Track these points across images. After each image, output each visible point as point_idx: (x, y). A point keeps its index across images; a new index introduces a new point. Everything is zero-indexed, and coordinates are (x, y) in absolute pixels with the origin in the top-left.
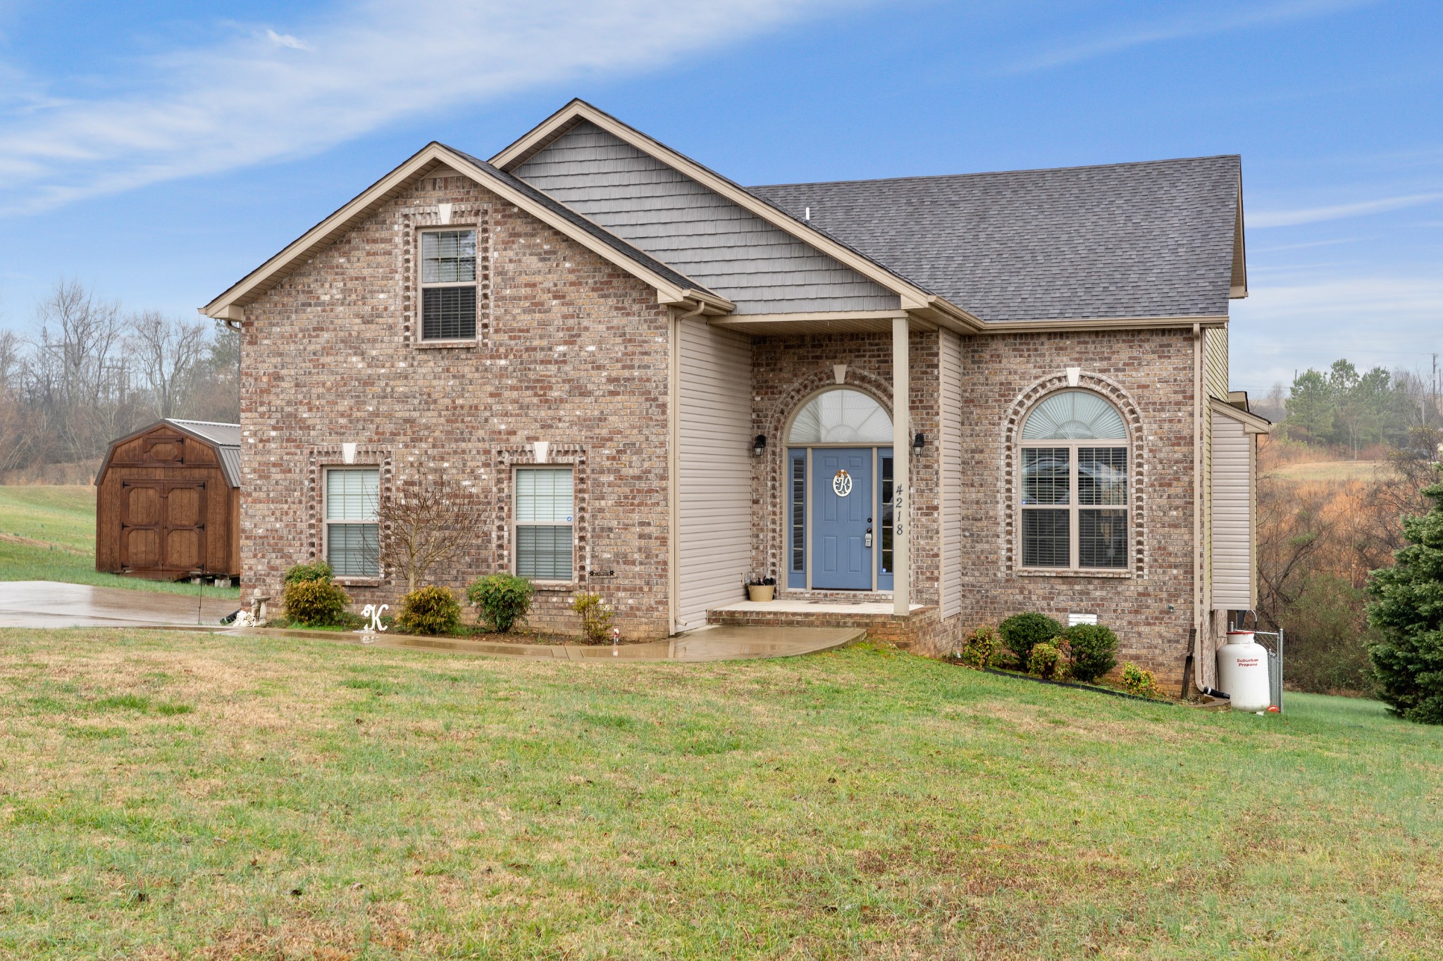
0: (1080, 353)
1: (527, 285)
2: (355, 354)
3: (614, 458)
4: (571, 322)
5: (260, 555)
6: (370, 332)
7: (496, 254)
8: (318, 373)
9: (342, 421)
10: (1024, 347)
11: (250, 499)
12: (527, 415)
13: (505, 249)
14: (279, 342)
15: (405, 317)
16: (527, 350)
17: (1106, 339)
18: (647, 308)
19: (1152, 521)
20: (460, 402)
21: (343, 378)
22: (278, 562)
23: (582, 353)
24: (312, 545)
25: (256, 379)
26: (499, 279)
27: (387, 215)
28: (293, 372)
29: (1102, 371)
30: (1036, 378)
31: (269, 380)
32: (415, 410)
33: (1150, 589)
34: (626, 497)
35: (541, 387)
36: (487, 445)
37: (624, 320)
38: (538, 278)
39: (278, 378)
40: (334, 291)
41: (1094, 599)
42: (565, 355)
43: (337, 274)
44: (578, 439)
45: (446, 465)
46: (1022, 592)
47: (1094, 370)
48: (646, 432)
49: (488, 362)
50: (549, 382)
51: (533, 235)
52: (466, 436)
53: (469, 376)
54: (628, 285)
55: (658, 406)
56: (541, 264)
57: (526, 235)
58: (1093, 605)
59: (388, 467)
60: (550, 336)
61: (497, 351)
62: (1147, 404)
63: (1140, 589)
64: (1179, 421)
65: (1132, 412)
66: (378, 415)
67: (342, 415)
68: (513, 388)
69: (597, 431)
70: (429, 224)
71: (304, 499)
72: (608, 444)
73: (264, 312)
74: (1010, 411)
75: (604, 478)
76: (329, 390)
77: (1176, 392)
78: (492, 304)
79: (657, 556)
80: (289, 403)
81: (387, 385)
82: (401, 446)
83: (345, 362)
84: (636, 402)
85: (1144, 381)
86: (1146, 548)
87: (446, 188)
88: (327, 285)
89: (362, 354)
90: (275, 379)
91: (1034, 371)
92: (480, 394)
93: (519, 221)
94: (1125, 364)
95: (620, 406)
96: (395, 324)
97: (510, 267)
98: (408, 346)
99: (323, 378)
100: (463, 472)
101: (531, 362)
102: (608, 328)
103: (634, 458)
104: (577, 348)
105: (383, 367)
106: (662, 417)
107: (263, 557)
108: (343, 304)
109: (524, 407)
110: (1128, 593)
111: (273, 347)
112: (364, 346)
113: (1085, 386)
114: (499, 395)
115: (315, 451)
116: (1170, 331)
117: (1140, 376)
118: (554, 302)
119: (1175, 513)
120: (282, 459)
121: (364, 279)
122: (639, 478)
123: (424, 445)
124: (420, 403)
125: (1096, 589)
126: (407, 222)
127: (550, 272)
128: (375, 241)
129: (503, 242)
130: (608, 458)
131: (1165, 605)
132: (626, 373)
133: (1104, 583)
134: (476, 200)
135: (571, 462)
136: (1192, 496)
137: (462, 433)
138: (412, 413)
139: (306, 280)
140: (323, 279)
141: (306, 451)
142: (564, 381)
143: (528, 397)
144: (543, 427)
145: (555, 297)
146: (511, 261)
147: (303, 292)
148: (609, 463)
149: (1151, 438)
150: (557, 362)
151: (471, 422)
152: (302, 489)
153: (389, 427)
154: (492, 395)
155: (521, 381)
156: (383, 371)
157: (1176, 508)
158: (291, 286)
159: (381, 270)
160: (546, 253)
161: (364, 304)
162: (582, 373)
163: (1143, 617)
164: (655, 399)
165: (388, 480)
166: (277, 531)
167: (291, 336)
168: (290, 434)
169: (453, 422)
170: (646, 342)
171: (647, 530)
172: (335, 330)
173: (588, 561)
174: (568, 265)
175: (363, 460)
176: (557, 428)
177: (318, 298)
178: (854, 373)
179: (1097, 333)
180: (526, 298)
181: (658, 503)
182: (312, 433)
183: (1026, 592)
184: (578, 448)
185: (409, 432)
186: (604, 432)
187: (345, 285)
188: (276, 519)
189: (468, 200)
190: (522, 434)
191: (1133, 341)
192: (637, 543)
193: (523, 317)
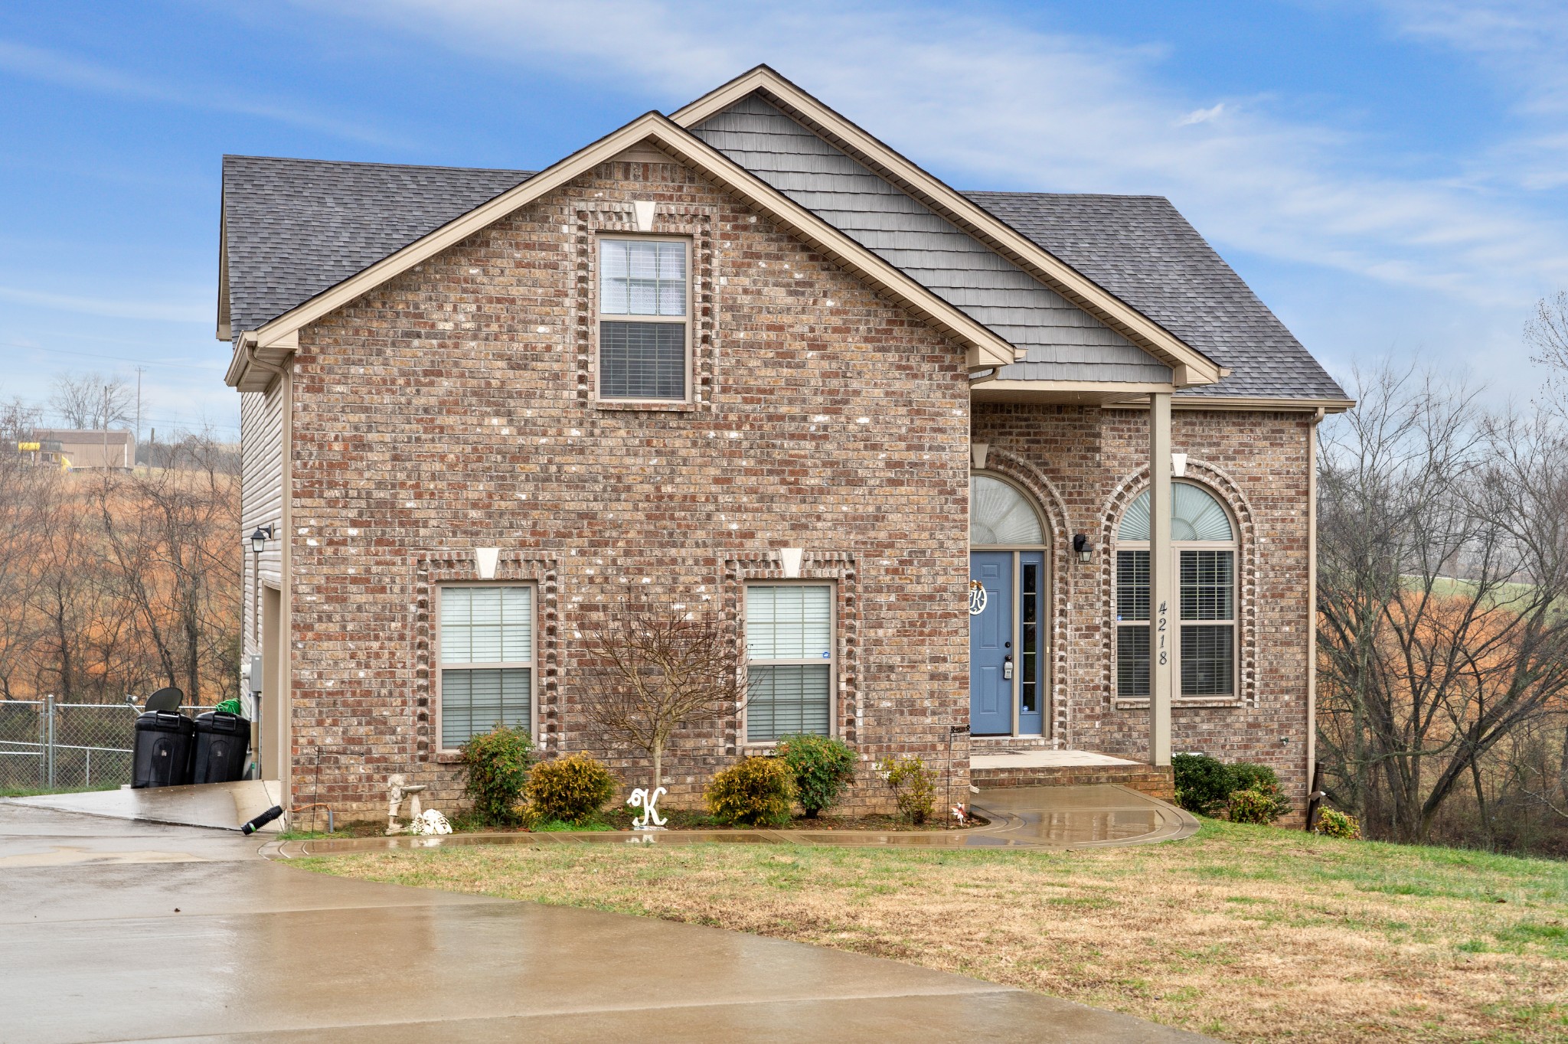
0: (1186, 435)
1: (770, 328)
2: (497, 414)
3: (895, 571)
4: (835, 383)
5: (329, 721)
6: (522, 381)
7: (723, 281)
8: (433, 440)
9: (474, 514)
10: (1125, 427)
11: (310, 635)
12: (770, 510)
13: (737, 275)
14: (364, 390)
15: (580, 362)
16: (770, 418)
17: (1215, 420)
18: (941, 369)
19: (1265, 638)
20: (668, 489)
21: (475, 450)
22: (362, 730)
23: (851, 427)
24: (423, 702)
25: (321, 447)
26: (728, 317)
27: (551, 210)
28: (388, 438)
29: (1212, 458)
30: (1138, 465)
31: (346, 449)
32: (595, 500)
33: (1261, 719)
34: (912, 624)
35: (790, 471)
36: (710, 553)
37: (911, 384)
38: (787, 319)
39: (362, 445)
40: (461, 317)
41: (1201, 734)
42: (825, 428)
43: (465, 291)
44: (845, 544)
45: (646, 580)
46: (1120, 730)
47: (1202, 458)
48: (939, 536)
49: (712, 434)
50: (804, 466)
51: (779, 258)
52: (680, 539)
53: (683, 452)
54: (916, 336)
55: (956, 501)
56: (790, 300)
57: (768, 256)
58: (1199, 741)
59: (550, 583)
60: (804, 401)
61: (726, 418)
62: (1258, 499)
63: (1250, 719)
64: (1292, 521)
65: (1243, 509)
66: (535, 507)
67: (475, 505)
68: (748, 472)
69: (872, 534)
70: (618, 227)
71: (408, 633)
72: (888, 552)
73: (336, 341)
74: (1108, 505)
75: (881, 599)
76: (452, 466)
77: (1288, 487)
78: (717, 351)
79: (955, 703)
80: (380, 485)
81: (550, 462)
82: (573, 552)
83: (480, 425)
84: (926, 497)
85: (1256, 472)
86: (1257, 670)
87: (646, 178)
88: (449, 308)
89: (509, 414)
90: (356, 447)
91: (1135, 457)
92: (696, 480)
93: (758, 236)
94: (1235, 452)
95: (904, 500)
96: (564, 373)
97: (745, 300)
98: (583, 405)
99: (441, 447)
100: (672, 590)
101: (777, 436)
102: (887, 394)
103: (924, 570)
104: (843, 419)
105: (544, 434)
106: (961, 517)
107: (335, 723)
108: (475, 337)
109: (767, 499)
110: (1237, 725)
111: (352, 398)
112: (512, 403)
113: (1192, 476)
114: (728, 481)
115: (428, 560)
116: (1282, 413)
117: (1251, 466)
118: (810, 354)
119: (1287, 629)
120: (368, 571)
121: (513, 301)
122: (931, 598)
123: (610, 552)
124: (605, 490)
125: (1203, 722)
126: (580, 222)
127: (803, 311)
128: (529, 246)
129: (734, 264)
130: (887, 571)
131: (1275, 738)
132: (912, 456)
133: (1211, 714)
134: (693, 200)
135: (835, 576)
136: (1307, 608)
137: (671, 535)
138: (591, 505)
139: (410, 297)
140: (442, 298)
141: (411, 560)
142: (825, 464)
143: (772, 485)
144: (794, 527)
145: (812, 347)
146: (746, 291)
147: (407, 315)
148: (888, 578)
149: (1263, 540)
150: (813, 437)
151: (685, 518)
152: (404, 618)
153: (554, 524)
154: (717, 481)
155: (761, 462)
156: (543, 440)
157: (1289, 623)
158: (384, 304)
159: (540, 291)
160: (798, 284)
161: (512, 339)
162: (850, 454)
163: (1254, 752)
164: (953, 492)
165: (553, 604)
166: (359, 683)
167: (384, 381)
168: (384, 533)
169: (657, 518)
170: (938, 414)
171: (942, 668)
172: (462, 375)
173: (860, 713)
174: (830, 303)
175: (511, 572)
176: (815, 529)
177: (433, 326)
178: (998, 456)
179: (1205, 413)
180: (768, 345)
181: (956, 632)
182: (422, 531)
183: (1126, 729)
184: (844, 556)
185: (587, 532)
186: (882, 536)
187: (479, 308)
188: (359, 664)
189: (680, 199)
190: (764, 536)
191: (1243, 424)
192: (927, 686)
193: (763, 372)
